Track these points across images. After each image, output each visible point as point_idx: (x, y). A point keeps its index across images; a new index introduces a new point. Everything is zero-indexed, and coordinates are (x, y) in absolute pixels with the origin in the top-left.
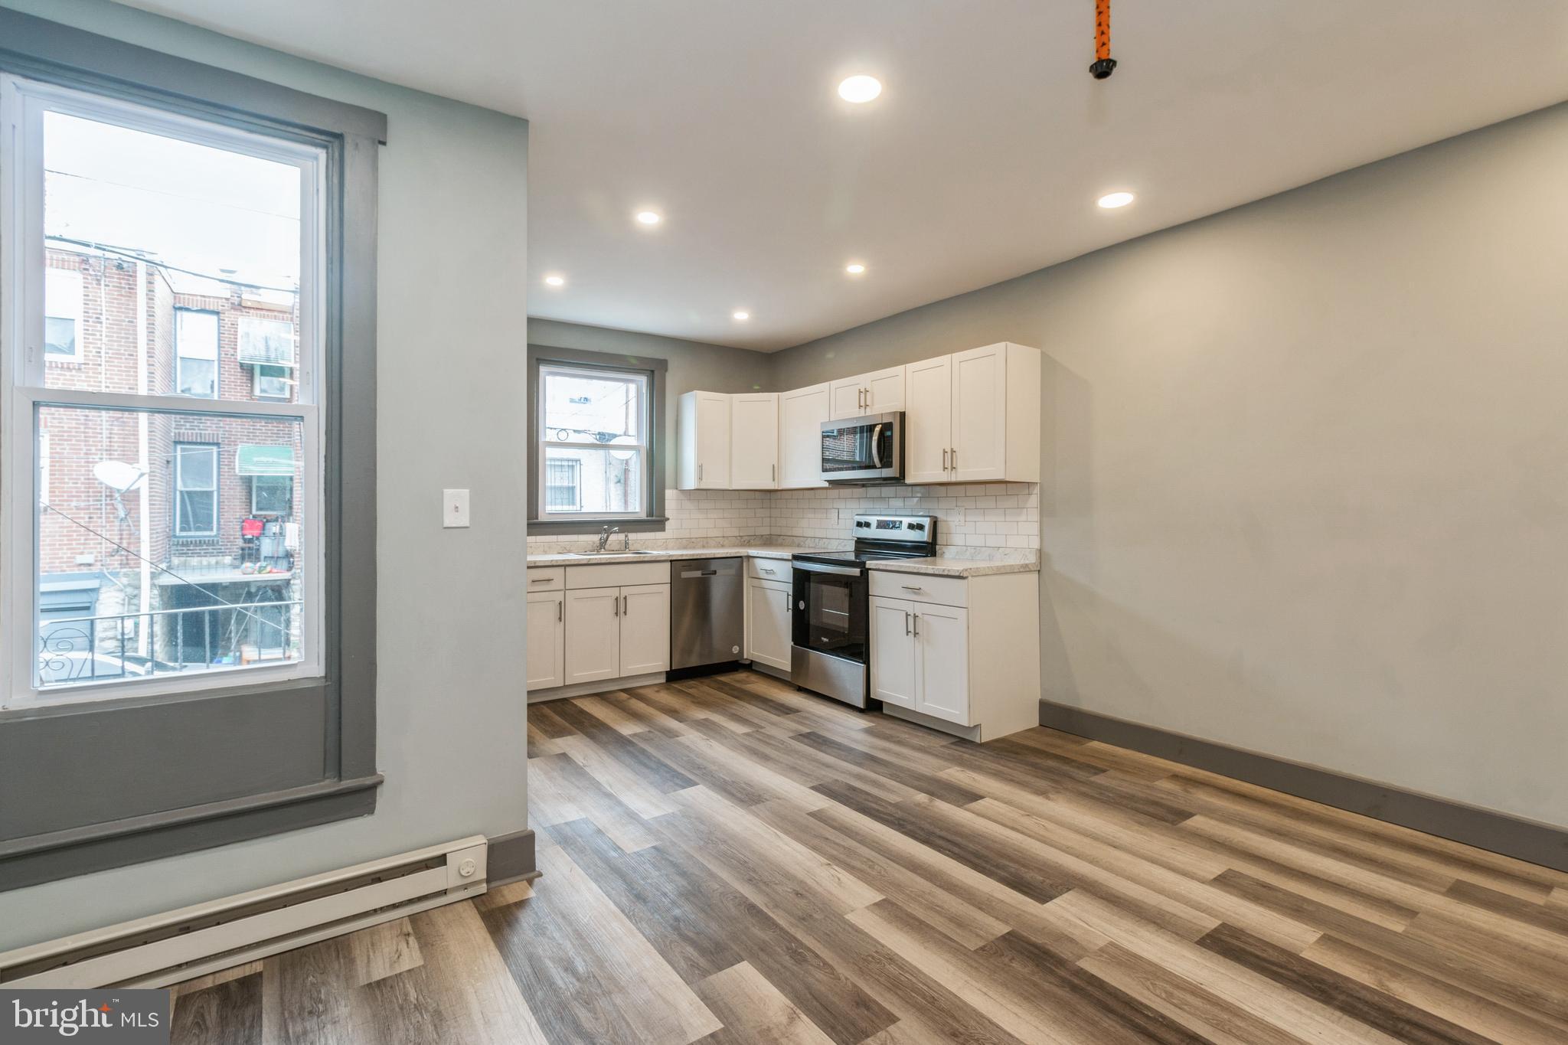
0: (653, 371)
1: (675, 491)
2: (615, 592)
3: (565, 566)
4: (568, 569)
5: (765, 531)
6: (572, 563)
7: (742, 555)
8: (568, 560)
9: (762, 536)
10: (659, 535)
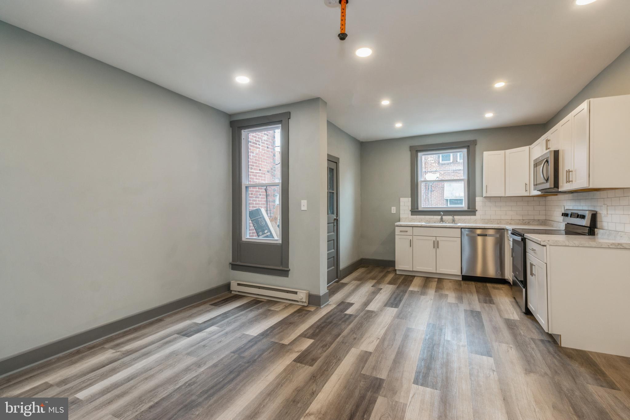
0: (469, 146)
1: (481, 198)
2: (434, 239)
3: (413, 227)
4: (414, 228)
5: (542, 218)
6: (415, 226)
7: (504, 228)
8: (413, 224)
9: (539, 220)
10: (473, 217)
